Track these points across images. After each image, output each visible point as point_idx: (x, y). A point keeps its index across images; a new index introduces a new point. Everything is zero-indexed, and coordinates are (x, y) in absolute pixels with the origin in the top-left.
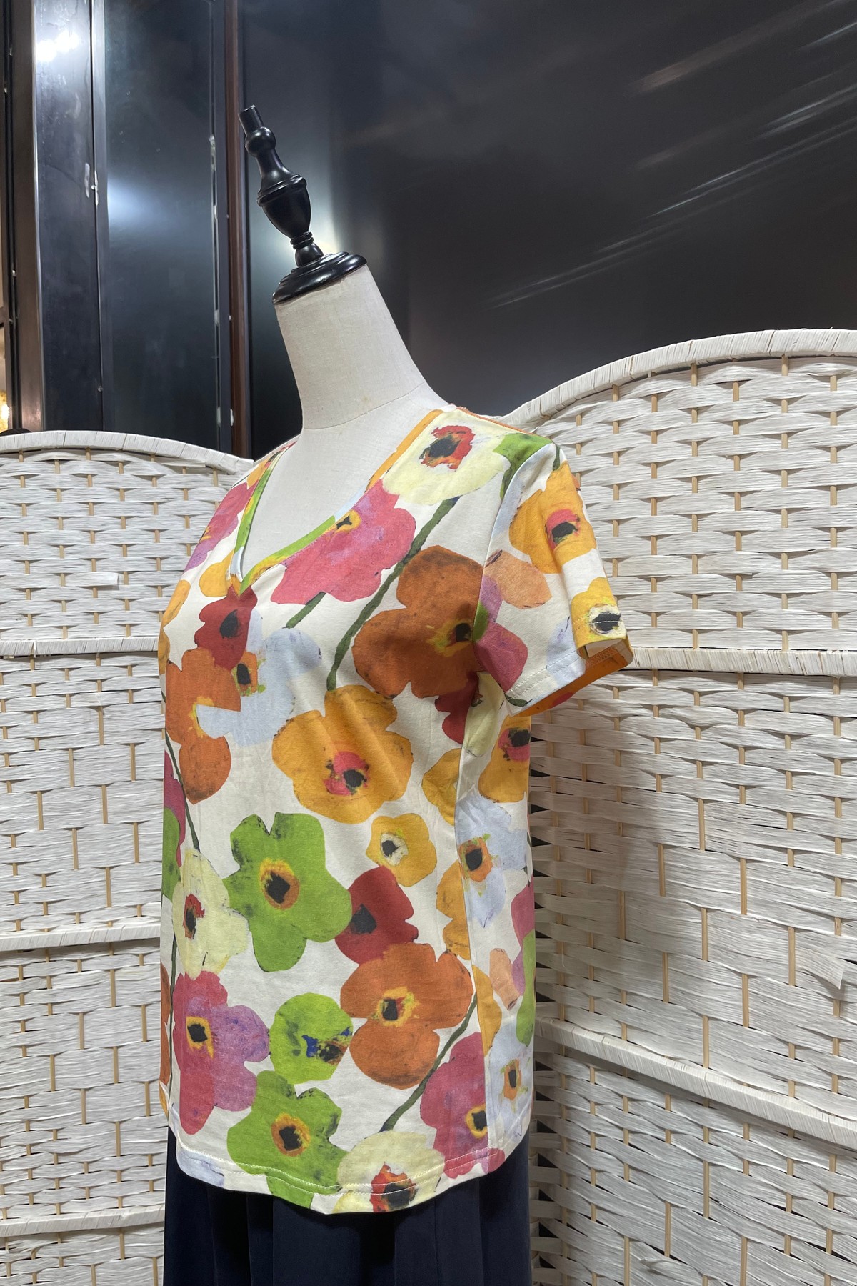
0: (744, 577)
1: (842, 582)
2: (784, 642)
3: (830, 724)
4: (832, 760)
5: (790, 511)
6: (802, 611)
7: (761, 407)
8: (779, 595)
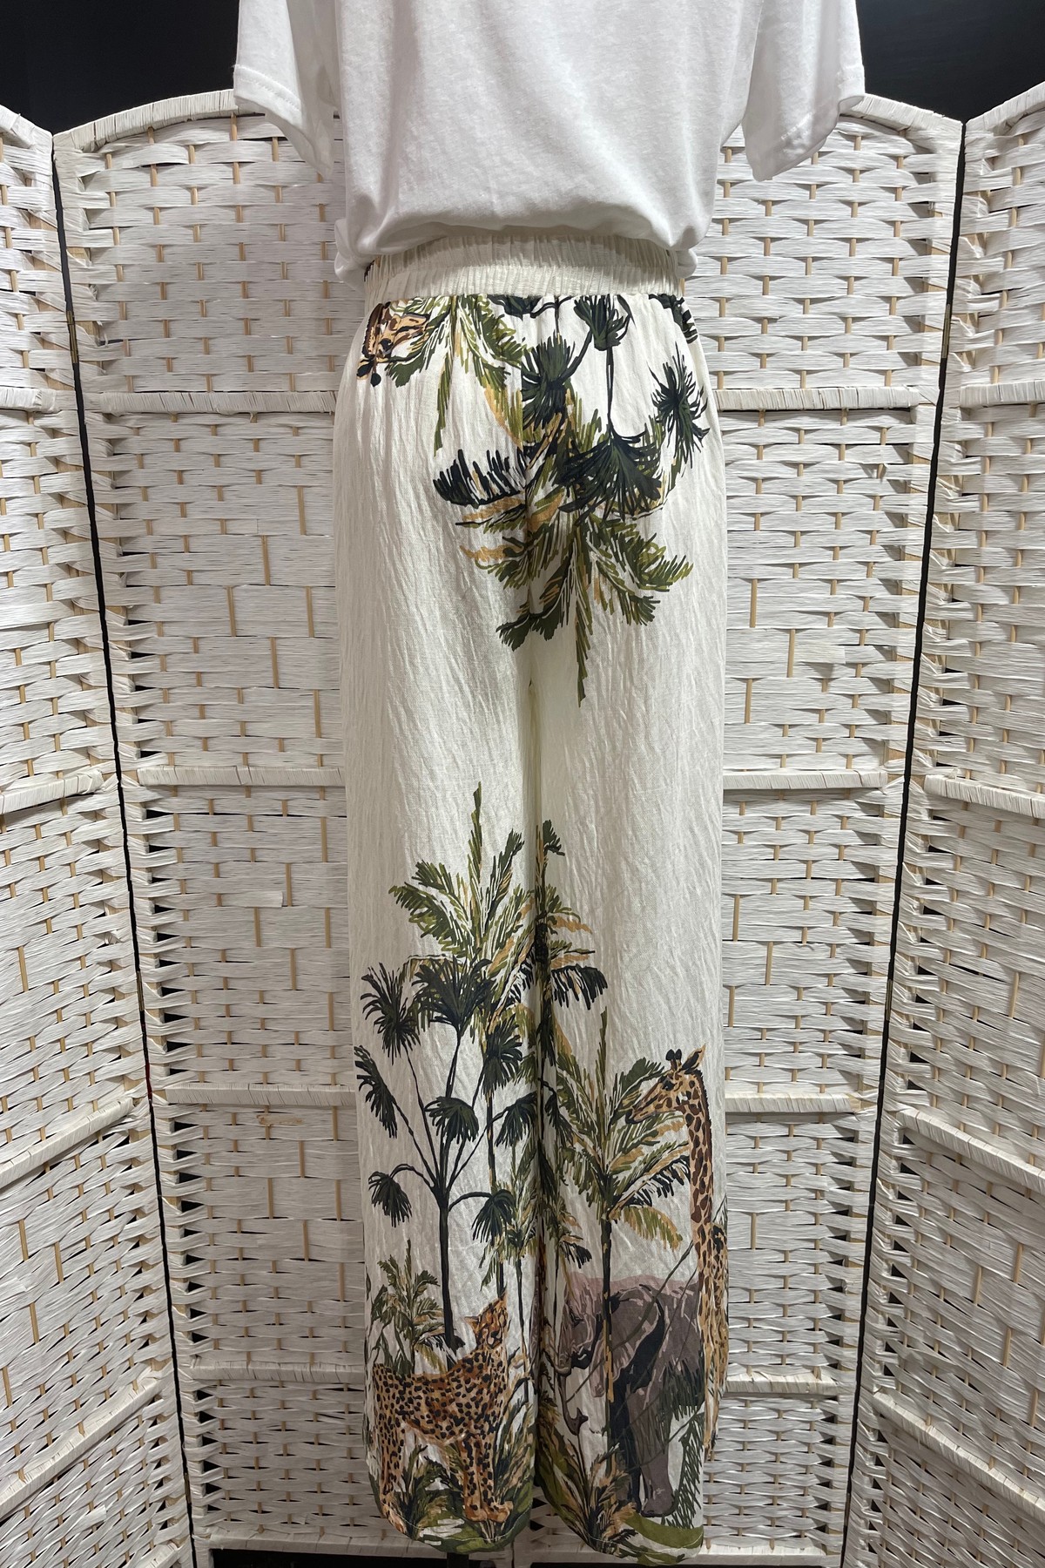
0: (772, 320)
1: (855, 326)
2: (802, 381)
3: (836, 451)
4: (835, 481)
5: (815, 259)
6: (820, 353)
8: (800, 338)
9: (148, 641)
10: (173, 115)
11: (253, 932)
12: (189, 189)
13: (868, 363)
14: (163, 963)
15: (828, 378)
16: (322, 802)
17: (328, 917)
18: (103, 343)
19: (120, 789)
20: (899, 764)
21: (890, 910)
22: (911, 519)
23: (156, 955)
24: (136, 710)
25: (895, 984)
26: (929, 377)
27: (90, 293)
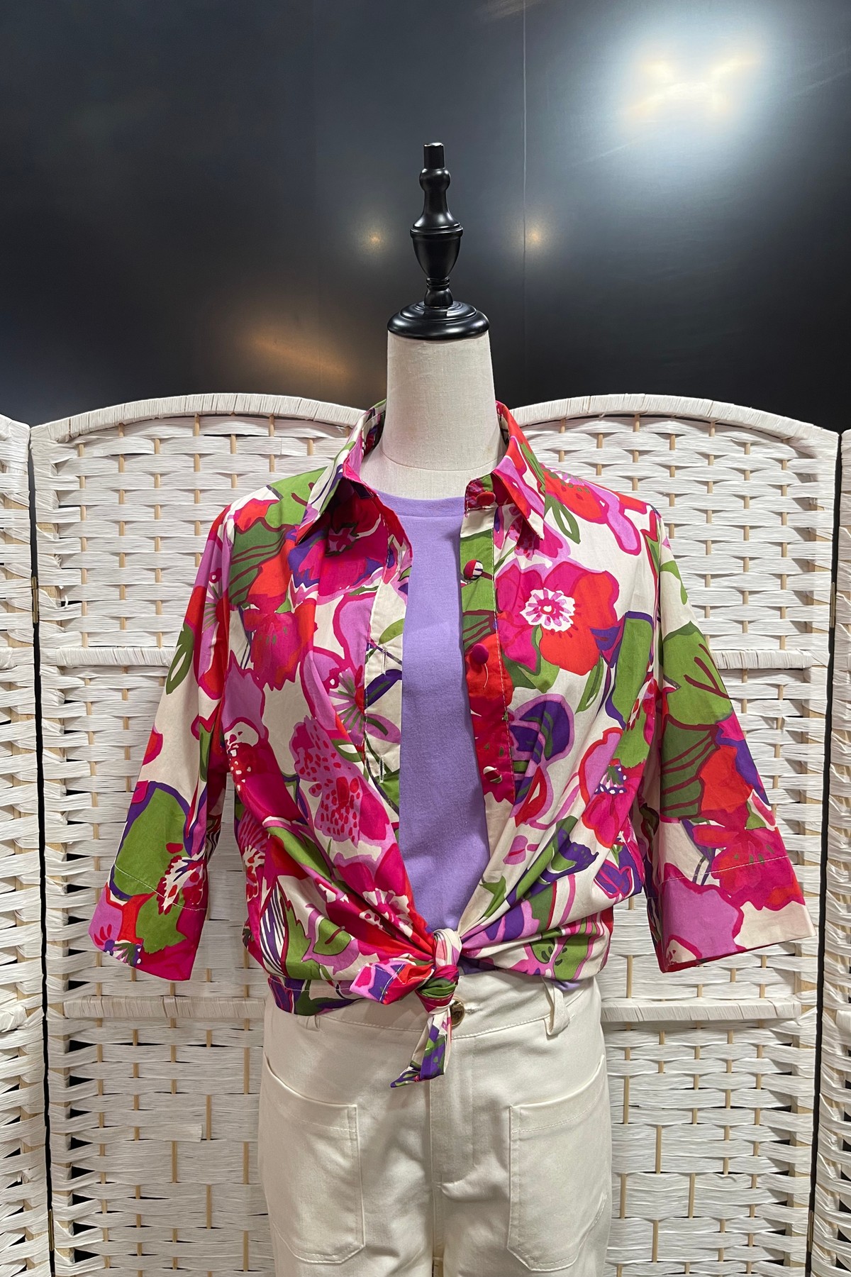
1: (750, 598)
5: (714, 542)
6: (720, 620)
7: (692, 458)
8: (704, 608)
9: (84, 875)
10: (142, 415)
11: (170, 1167)
12: (153, 474)
13: (763, 629)
14: (77, 1200)
15: (730, 642)
16: (246, 1032)
17: (247, 1151)
18: (63, 604)
19: (45, 1023)
20: (811, 995)
21: (810, 1140)
22: (810, 767)
23: (72, 1191)
24: (67, 942)
25: (816, 1216)
26: (820, 644)
27: (55, 562)
